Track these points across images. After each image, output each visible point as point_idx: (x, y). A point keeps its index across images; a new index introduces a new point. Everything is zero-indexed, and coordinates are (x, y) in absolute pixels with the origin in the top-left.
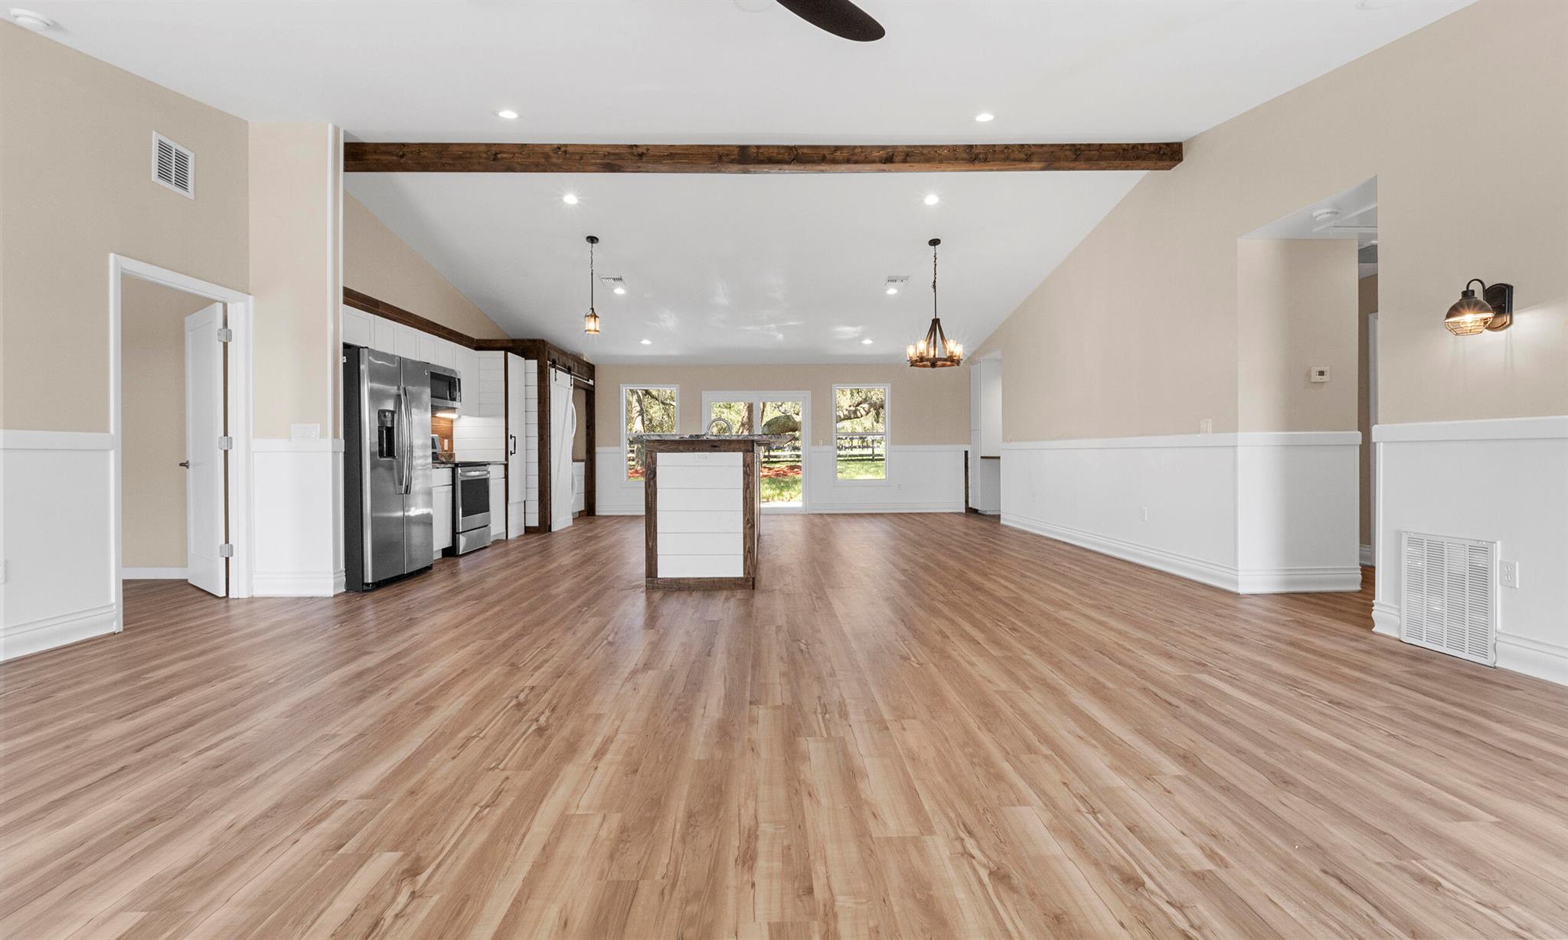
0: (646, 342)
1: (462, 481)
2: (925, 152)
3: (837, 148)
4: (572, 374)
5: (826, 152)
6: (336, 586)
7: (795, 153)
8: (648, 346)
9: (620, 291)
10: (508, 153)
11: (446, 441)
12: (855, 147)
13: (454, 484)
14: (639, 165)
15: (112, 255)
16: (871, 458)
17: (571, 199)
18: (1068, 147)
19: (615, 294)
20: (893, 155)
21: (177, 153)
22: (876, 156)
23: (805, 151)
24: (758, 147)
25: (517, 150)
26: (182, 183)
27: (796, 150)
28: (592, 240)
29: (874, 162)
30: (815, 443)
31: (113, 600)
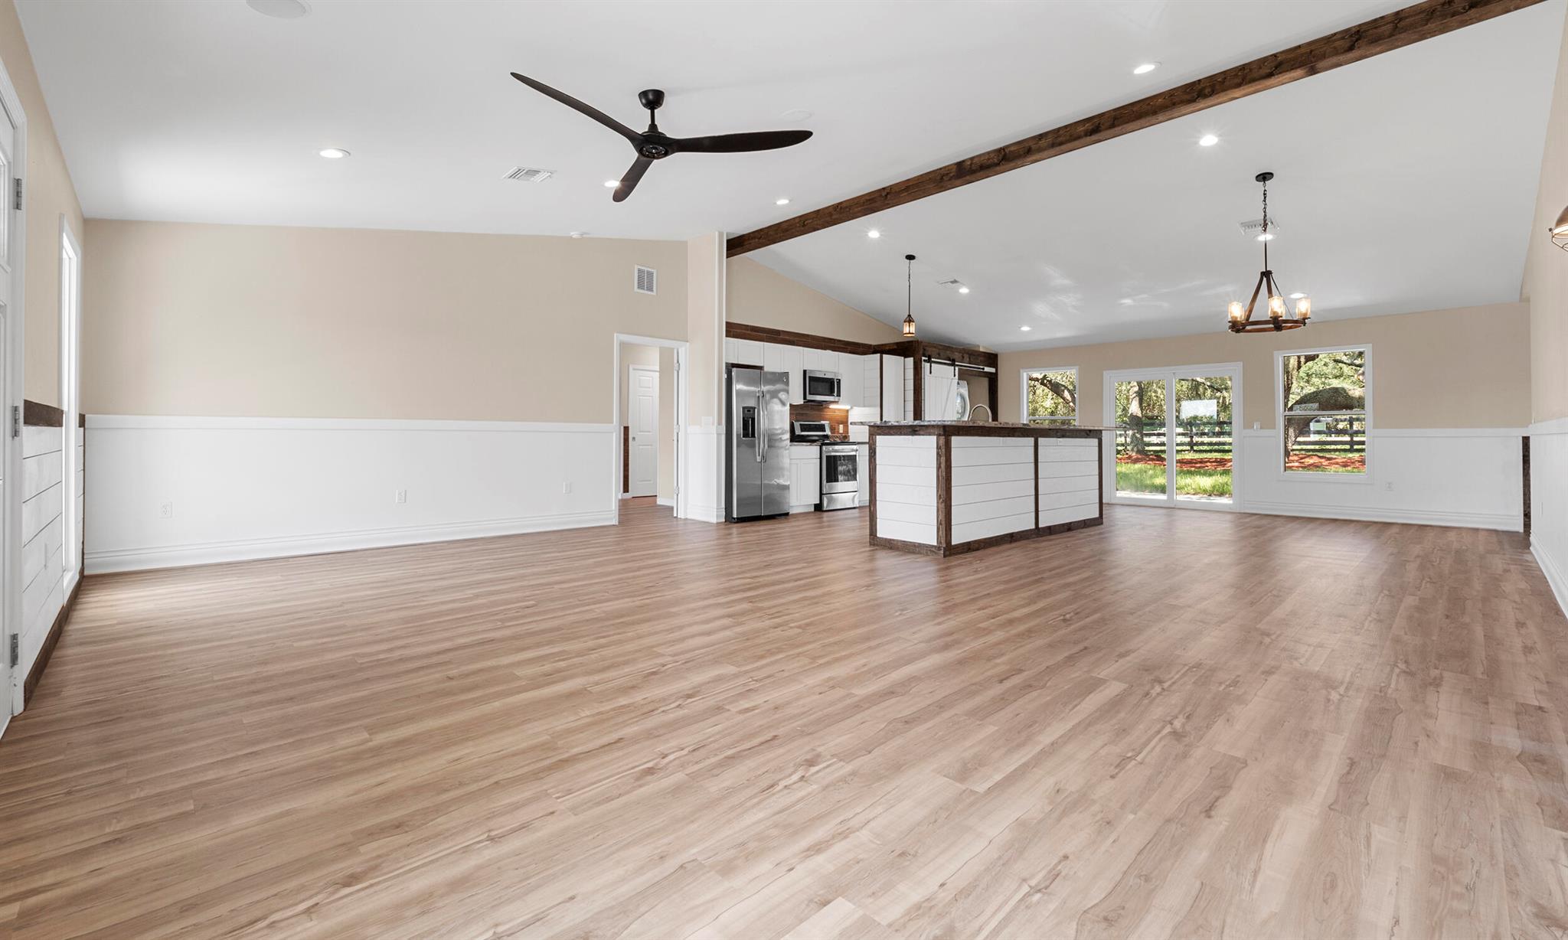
0: (1025, 329)
1: (827, 456)
2: (1135, 109)
3: (1041, 137)
4: (953, 365)
5: (1031, 144)
6: (718, 516)
7: (1003, 153)
8: (1028, 332)
9: (964, 290)
10: (810, 219)
11: (841, 426)
12: (1059, 129)
13: (821, 458)
14: (887, 202)
15: (615, 335)
16: (1348, 447)
17: (874, 234)
18: (1339, 36)
19: (960, 293)
20: (1099, 124)
21: (648, 272)
22: (1081, 131)
23: (1012, 149)
24: (972, 159)
25: (814, 216)
26: (650, 289)
27: (1004, 151)
28: (910, 257)
29: (1079, 137)
30: (1248, 425)
31: (614, 508)
